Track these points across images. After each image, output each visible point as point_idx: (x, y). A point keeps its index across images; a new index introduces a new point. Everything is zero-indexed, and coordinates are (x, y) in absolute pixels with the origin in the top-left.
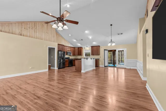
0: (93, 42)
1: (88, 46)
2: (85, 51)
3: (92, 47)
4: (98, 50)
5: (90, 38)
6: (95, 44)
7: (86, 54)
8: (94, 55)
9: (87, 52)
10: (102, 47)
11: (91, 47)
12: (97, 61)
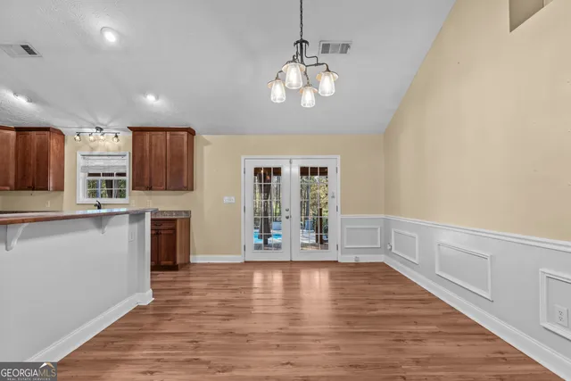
0: (145, 94)
1: (103, 120)
2: (81, 162)
3: (137, 131)
4: (181, 158)
5: (111, 38)
6: (156, 107)
7: (92, 184)
8: (150, 189)
9: (98, 164)
10: (208, 143)
11: (135, 130)
12: (174, 230)
